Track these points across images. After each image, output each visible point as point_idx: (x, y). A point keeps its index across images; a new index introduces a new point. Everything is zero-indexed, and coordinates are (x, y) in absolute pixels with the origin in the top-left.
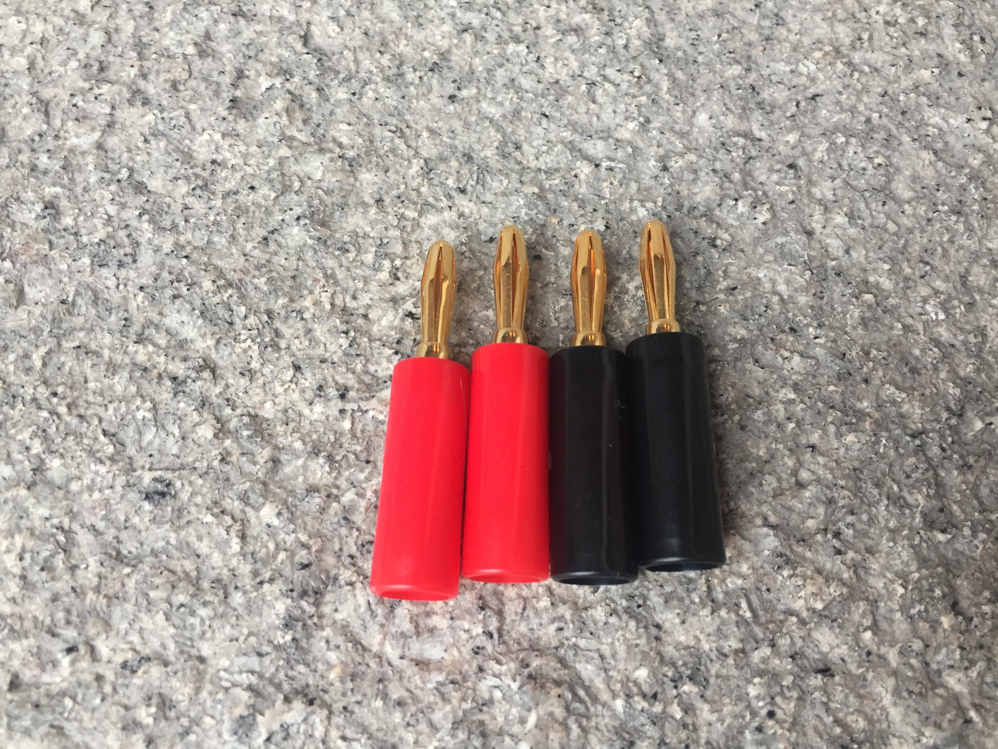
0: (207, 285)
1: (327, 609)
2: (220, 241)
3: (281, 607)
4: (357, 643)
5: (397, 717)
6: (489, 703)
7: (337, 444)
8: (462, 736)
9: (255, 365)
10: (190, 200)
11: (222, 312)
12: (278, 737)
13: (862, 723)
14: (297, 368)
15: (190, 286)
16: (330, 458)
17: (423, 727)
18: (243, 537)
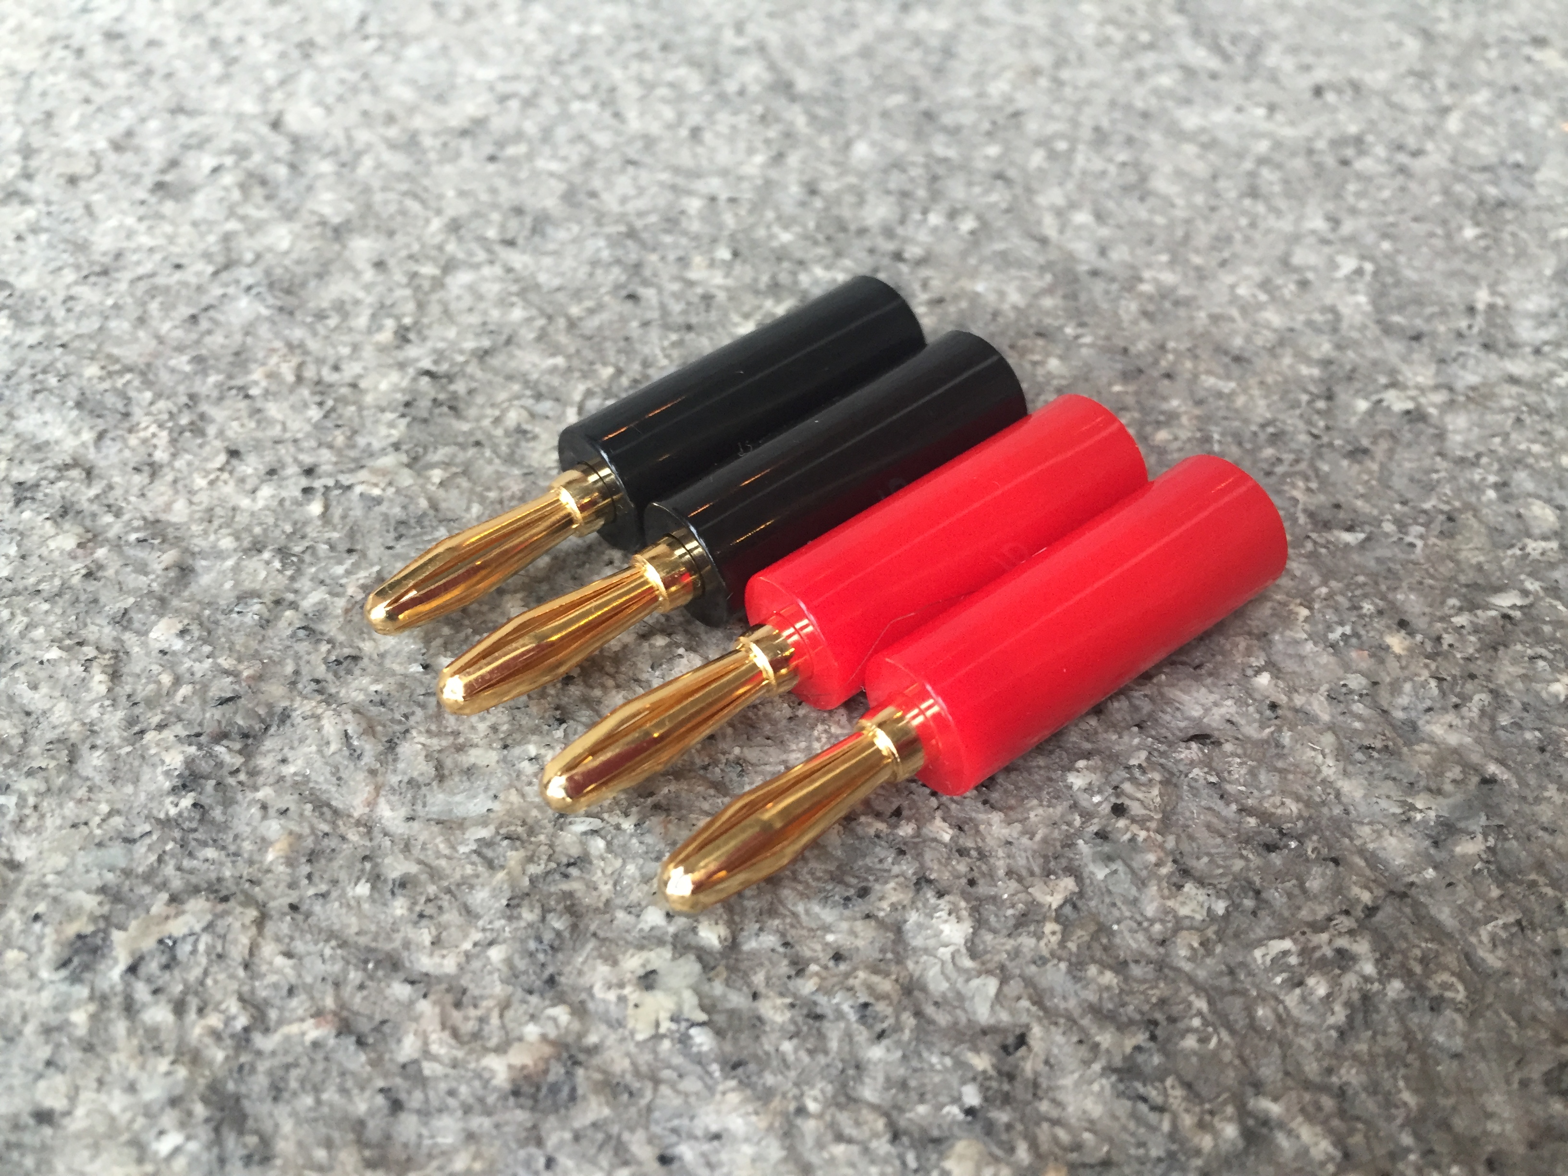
0: (92, 370)
1: (265, 762)
2: (119, 326)
3: (175, 759)
4: (321, 805)
5: (399, 907)
6: (582, 861)
7: (298, 533)
8: (528, 915)
9: (161, 455)
10: (76, 290)
11: (111, 400)
12: (153, 966)
13: (1293, 807)
14: (234, 453)
15: (62, 378)
16: (283, 552)
17: (451, 916)
18: (115, 676)
